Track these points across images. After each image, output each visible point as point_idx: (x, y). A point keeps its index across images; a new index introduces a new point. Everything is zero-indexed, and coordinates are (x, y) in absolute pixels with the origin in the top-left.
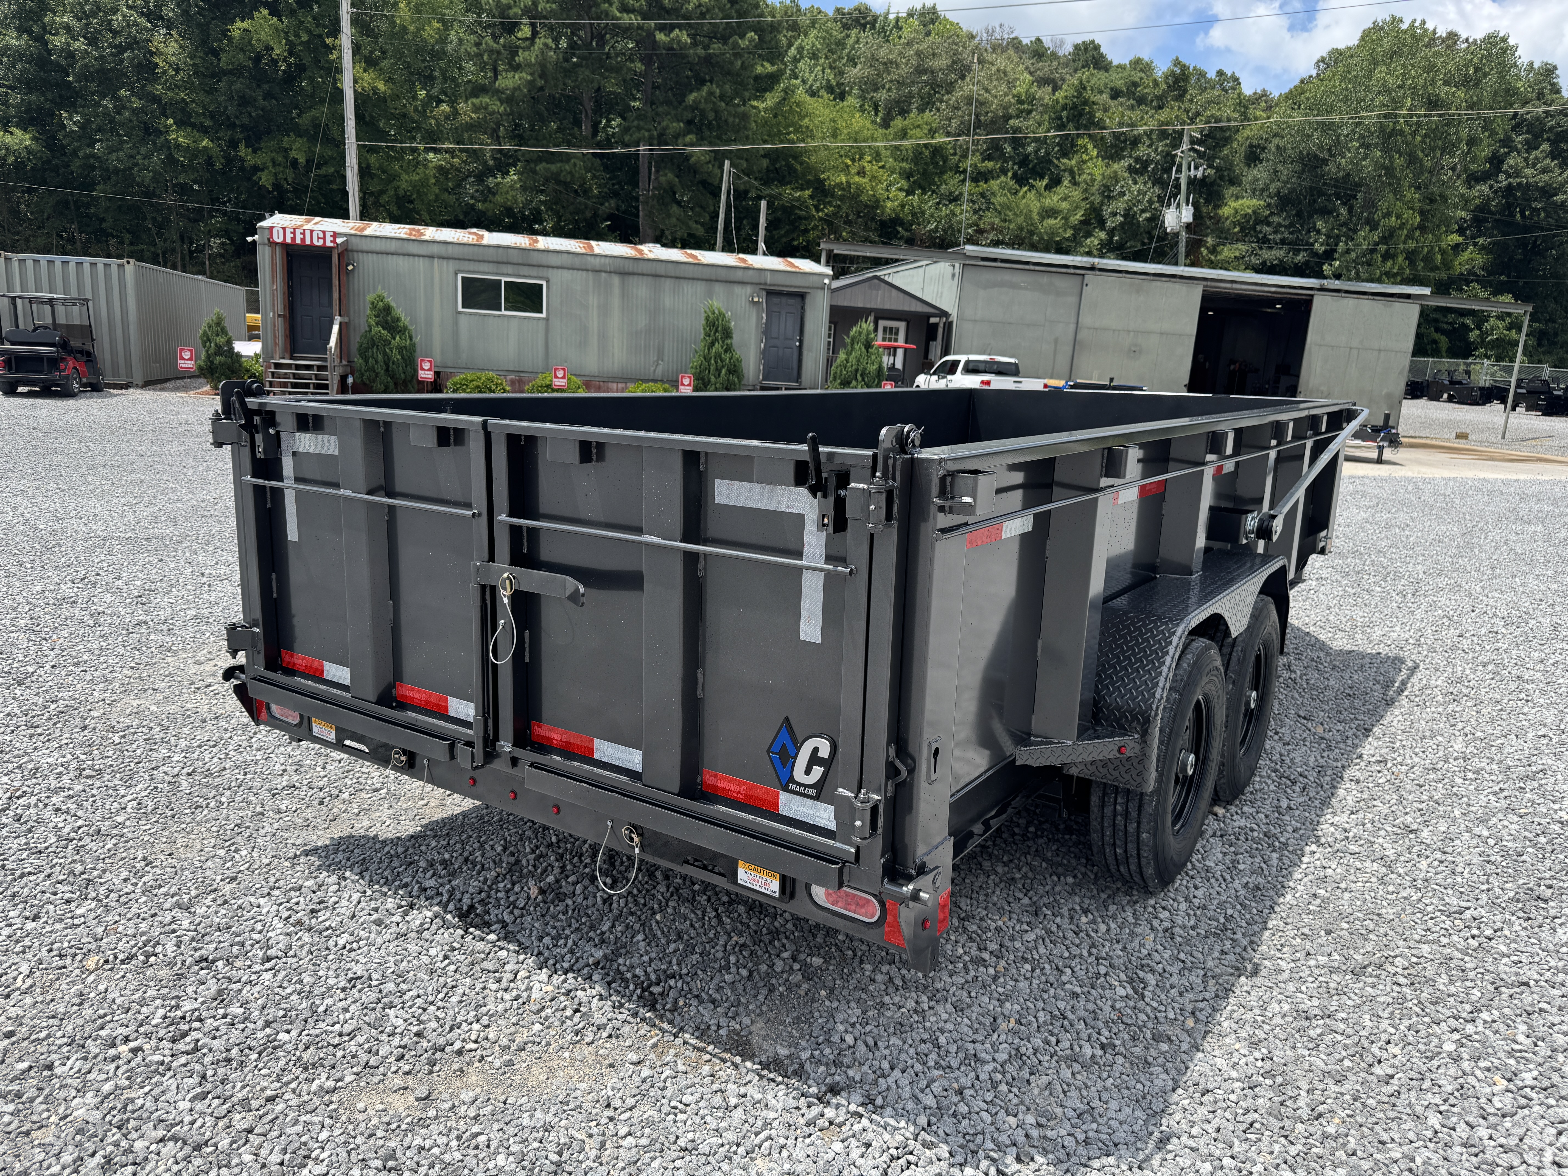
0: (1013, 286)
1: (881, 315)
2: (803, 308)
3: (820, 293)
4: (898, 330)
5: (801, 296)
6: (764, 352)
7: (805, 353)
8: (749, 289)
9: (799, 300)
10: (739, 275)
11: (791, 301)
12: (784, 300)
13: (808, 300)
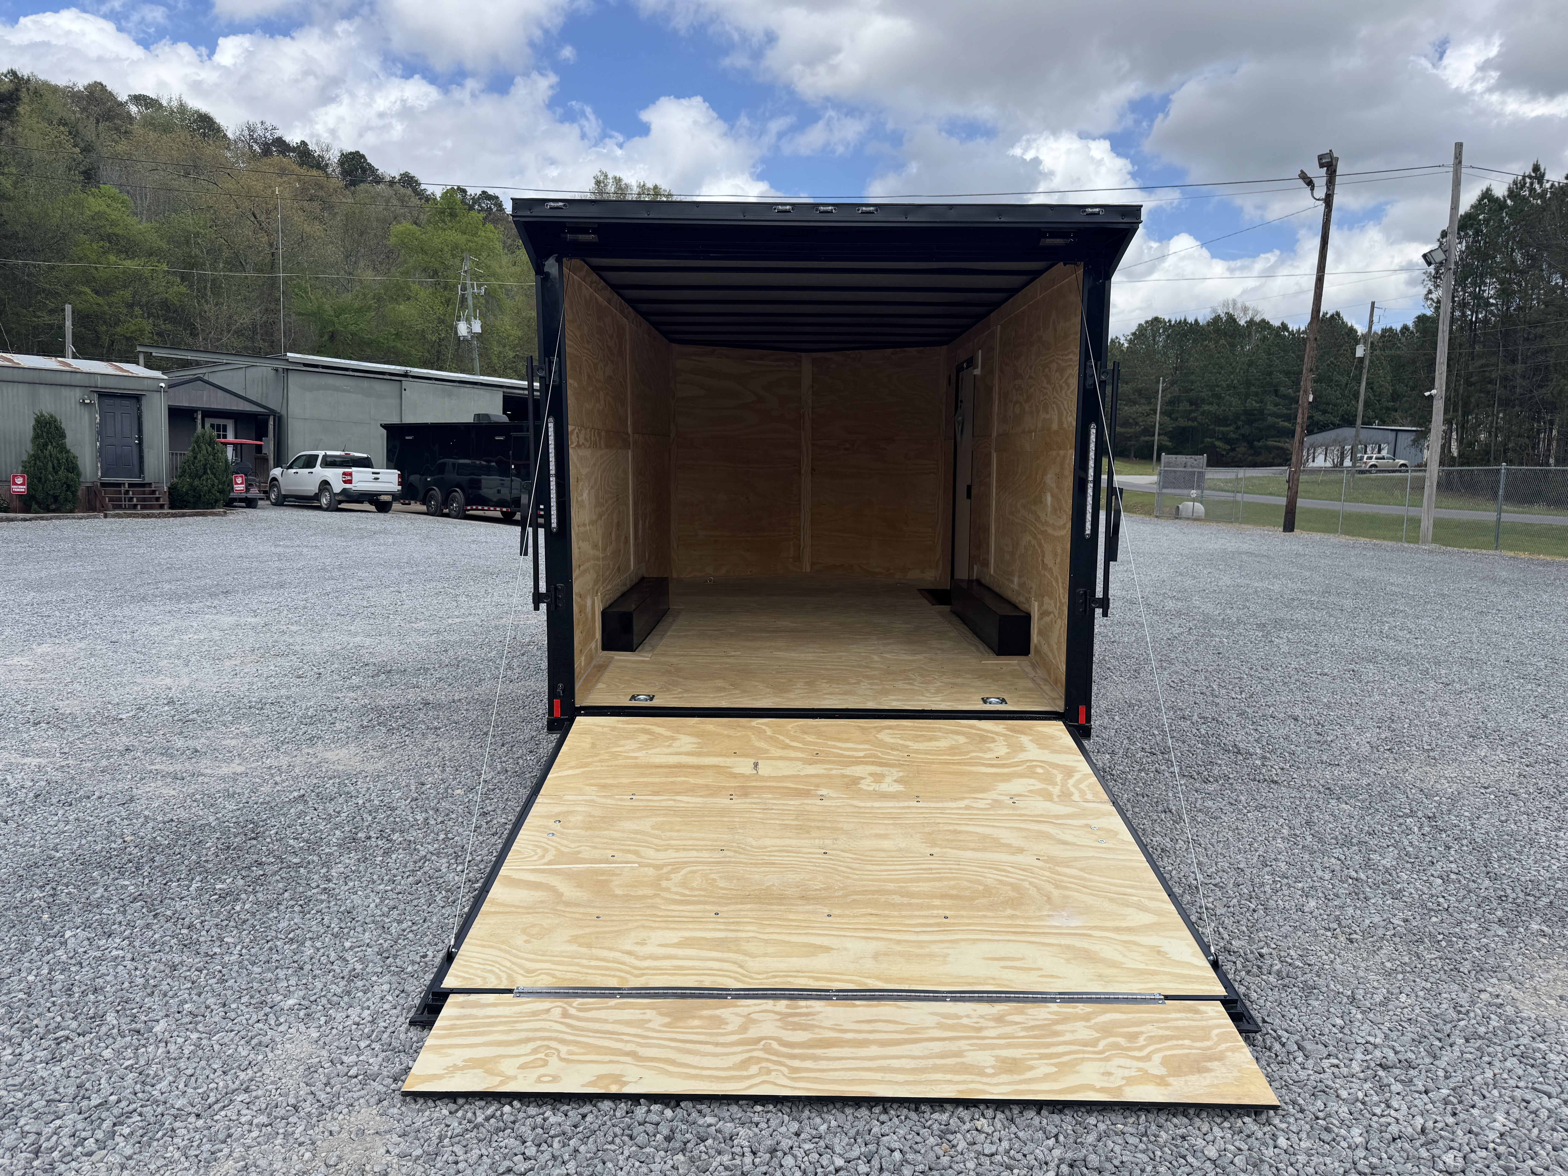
0: (337, 389)
1: (208, 413)
2: (139, 409)
3: (157, 395)
4: (225, 428)
5: (137, 398)
6: (100, 450)
7: (146, 451)
8: (78, 393)
9: (134, 402)
10: (66, 379)
11: (126, 402)
12: (117, 401)
13: (144, 402)
